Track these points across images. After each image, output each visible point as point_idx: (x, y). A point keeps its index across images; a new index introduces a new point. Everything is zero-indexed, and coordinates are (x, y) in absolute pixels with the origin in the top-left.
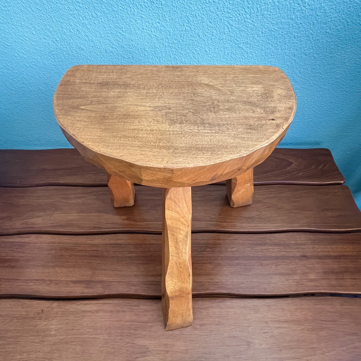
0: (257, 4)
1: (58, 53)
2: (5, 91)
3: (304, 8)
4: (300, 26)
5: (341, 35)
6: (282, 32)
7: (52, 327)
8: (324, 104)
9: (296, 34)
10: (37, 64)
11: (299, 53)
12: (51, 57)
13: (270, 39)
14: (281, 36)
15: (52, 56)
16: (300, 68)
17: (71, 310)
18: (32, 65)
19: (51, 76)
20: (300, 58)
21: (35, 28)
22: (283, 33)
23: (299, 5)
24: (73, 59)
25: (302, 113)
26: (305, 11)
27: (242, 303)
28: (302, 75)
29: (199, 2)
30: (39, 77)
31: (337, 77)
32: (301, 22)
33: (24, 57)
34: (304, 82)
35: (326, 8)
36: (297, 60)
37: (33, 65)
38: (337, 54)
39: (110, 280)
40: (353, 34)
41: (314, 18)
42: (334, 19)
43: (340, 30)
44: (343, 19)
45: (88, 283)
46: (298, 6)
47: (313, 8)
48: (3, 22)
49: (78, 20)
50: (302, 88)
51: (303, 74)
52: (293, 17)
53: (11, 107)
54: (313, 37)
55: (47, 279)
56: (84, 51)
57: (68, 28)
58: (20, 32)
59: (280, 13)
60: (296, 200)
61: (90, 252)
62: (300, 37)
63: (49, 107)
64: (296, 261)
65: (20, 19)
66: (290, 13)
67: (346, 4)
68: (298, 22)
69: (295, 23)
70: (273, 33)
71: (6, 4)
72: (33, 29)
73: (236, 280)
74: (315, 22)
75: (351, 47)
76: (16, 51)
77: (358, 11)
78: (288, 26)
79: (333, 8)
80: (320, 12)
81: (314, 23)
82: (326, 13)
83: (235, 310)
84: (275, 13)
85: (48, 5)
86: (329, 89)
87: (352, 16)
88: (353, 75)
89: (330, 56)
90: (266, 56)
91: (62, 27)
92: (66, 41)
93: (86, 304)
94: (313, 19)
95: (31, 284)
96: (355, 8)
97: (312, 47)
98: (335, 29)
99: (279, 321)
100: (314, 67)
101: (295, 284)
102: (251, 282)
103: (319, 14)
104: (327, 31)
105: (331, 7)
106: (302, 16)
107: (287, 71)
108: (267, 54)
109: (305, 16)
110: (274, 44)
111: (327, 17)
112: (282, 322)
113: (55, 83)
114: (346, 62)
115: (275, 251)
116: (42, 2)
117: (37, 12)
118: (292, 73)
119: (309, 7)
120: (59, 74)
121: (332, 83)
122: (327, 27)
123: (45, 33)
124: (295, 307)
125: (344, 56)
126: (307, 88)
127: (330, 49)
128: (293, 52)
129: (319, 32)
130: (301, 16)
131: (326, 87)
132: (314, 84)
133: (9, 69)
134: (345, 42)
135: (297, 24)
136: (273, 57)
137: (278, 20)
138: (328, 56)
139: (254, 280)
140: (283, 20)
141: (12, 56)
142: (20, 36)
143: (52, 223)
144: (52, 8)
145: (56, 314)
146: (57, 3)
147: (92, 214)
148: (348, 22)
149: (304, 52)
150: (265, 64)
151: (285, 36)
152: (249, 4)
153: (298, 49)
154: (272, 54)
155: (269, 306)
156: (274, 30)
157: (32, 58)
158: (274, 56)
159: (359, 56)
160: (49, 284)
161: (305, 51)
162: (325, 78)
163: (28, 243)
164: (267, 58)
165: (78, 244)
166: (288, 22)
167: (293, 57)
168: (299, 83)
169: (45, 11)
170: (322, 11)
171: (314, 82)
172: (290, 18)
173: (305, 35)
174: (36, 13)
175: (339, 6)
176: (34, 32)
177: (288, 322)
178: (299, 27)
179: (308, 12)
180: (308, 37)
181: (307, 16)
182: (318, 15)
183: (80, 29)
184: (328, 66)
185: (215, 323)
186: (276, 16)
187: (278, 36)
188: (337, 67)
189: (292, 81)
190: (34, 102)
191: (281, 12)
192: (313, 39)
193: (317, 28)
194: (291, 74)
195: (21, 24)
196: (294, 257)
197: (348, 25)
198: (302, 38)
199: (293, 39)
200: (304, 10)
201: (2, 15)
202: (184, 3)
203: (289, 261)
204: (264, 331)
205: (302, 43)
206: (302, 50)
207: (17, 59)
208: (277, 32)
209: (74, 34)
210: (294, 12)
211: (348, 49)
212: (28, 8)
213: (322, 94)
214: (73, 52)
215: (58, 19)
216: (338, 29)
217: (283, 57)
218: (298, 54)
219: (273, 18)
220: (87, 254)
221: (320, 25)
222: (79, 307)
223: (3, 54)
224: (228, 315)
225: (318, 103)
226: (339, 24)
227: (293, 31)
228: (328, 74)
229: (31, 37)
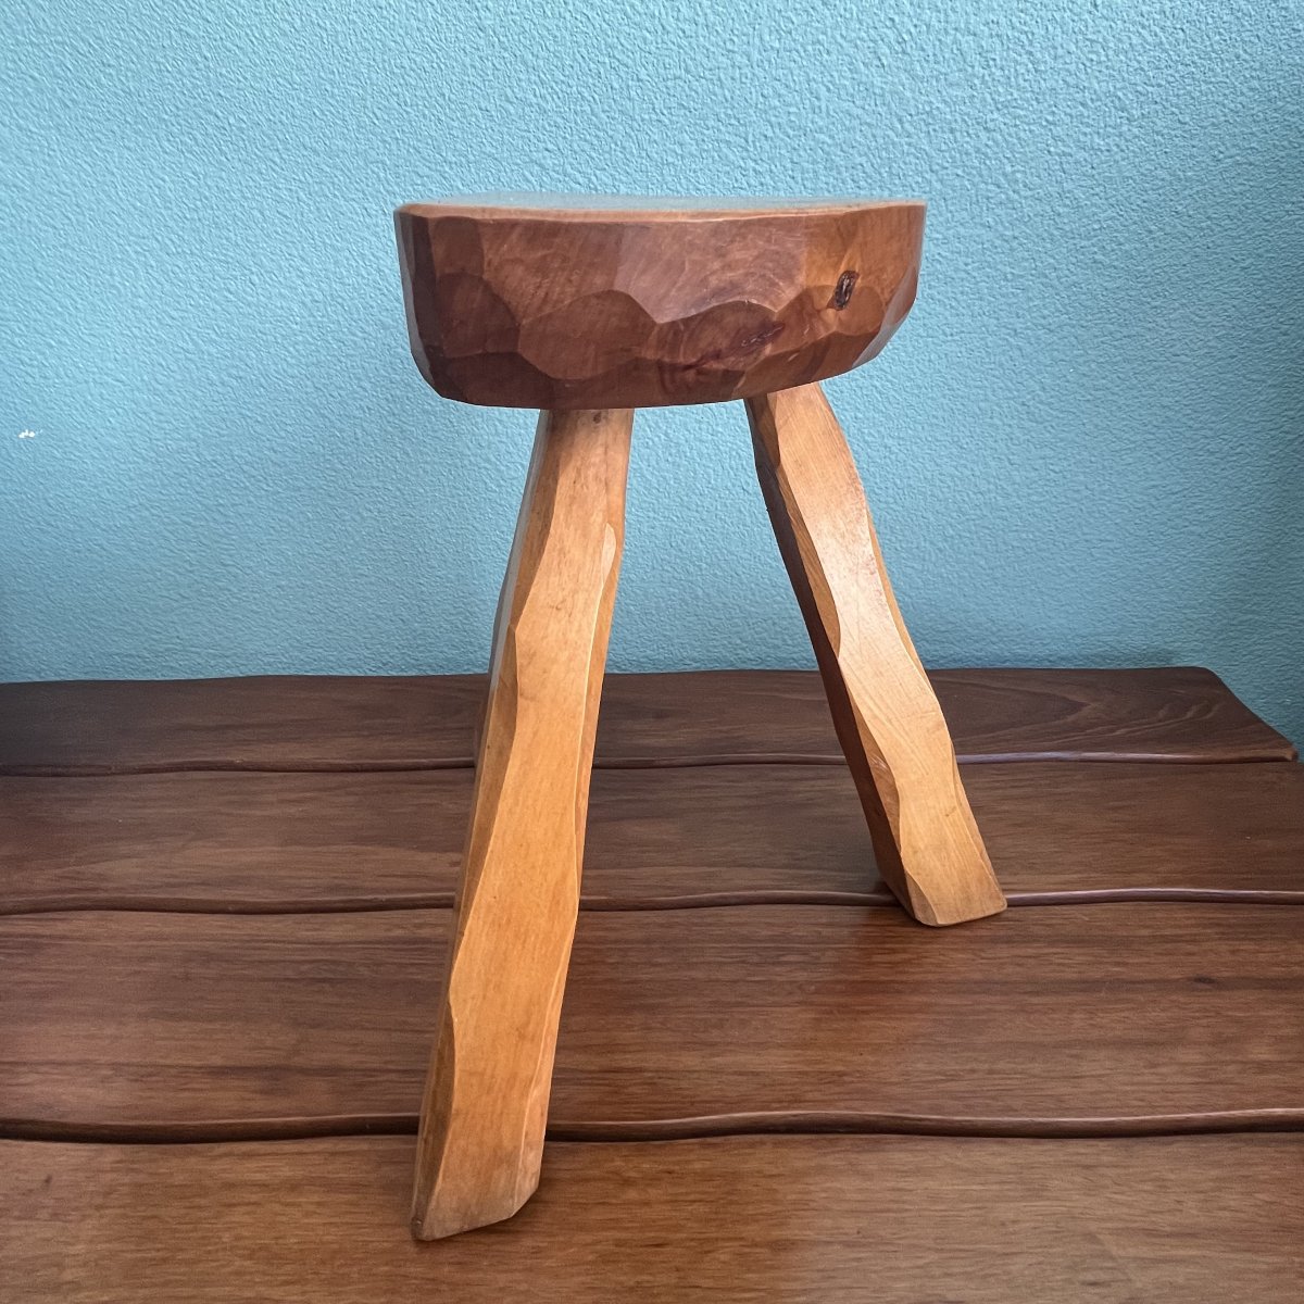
0: (880, 187)
1: (314, 338)
2: (123, 466)
3: (1016, 197)
4: (1015, 244)
5: (1142, 268)
6: (966, 265)
7: (72, 1250)
8: (1145, 498)
9: (1009, 270)
10: (241, 374)
11: (1029, 324)
12: (289, 352)
13: (933, 283)
14: (964, 275)
15: (291, 349)
16: (1039, 372)
17: (179, 1179)
18: (226, 378)
19: (274, 412)
20: (1033, 341)
21: (261, 265)
22: (970, 267)
23: (999, 187)
24: (352, 356)
25: (1079, 533)
26: (1021, 203)
27: (959, 1155)
28: (1052, 397)
29: (721, 186)
30: (238, 416)
31: (1166, 401)
32: (1017, 234)
33: (209, 354)
34: (1063, 419)
35: (1079, 193)
36: (1028, 349)
37: (230, 375)
38: (1143, 327)
39: (368, 1065)
40: (1175, 265)
41: (1052, 222)
42: (1110, 222)
43: (1134, 253)
44: (1135, 223)
45: (274, 1075)
46: (999, 190)
47: (1042, 194)
48: (178, 253)
49: (384, 240)
50: (1062, 440)
51: (1053, 393)
52: (990, 219)
53: (128, 523)
54: (1059, 278)
55: (104, 1059)
56: (388, 332)
57: (354, 264)
58: (217, 278)
59: (951, 212)
60: (1124, 803)
61: (305, 968)
62: (1022, 276)
63: (250, 522)
64: (1174, 997)
65: (224, 241)
66: (979, 210)
67: (1131, 181)
68: (1007, 233)
69: (997, 238)
70: (938, 266)
71: (198, 203)
72: (254, 270)
73: (920, 1066)
74: (1055, 232)
75: (1183, 305)
76: (191, 332)
77: (1172, 200)
78: (980, 246)
79: (1097, 195)
80: (1066, 206)
81: (1052, 235)
82: (1082, 207)
83: (932, 1184)
84: (935, 212)
85: (311, 203)
86: (1151, 444)
87: (1158, 213)
88: (1213, 393)
89: (1125, 334)
90: (928, 336)
91: (336, 263)
92: (340, 300)
93: (249, 1156)
94: (1049, 225)
95: (32, 1078)
96: (1161, 191)
97: (1064, 306)
98: (1120, 254)
99: (1152, 1233)
100: (1084, 369)
101: (1189, 1080)
102: (991, 1072)
103: (1061, 211)
104: (1096, 257)
105: (1092, 192)
106: (1015, 216)
107: (1002, 385)
108: (930, 331)
109: (1023, 216)
110: (948, 298)
111: (1088, 217)
112: (1169, 1235)
113: (283, 434)
114: (1179, 353)
115: (1074, 963)
116: (295, 195)
117: (276, 221)
118: (1018, 391)
119: (1030, 193)
120: (303, 406)
121: (1155, 423)
122: (1093, 245)
123: (285, 278)
124: (1214, 1173)
125: (1167, 333)
126: (1077, 439)
127: (1120, 312)
128: (1010, 324)
129: (1074, 260)
130: (1011, 216)
131: (1139, 437)
132: (1096, 426)
133: (155, 392)
134: (1159, 288)
135: (1007, 241)
136: (949, 338)
137: (948, 229)
138: (1118, 336)
139: (1001, 1065)
140: (962, 230)
141: (176, 349)
142: (214, 290)
143: (176, 877)
144: (318, 209)
145: (107, 1194)
146: (335, 196)
147: (334, 848)
148: (1150, 232)
149: (1043, 322)
150: (930, 361)
151: (975, 274)
152: (859, 187)
153: (1021, 312)
154: (948, 331)
155: (1087, 1167)
156: (941, 259)
157: (233, 355)
158: (952, 335)
159: (1213, 332)
160: (104, 1079)
161: (1044, 318)
162: (1127, 406)
163: (64, 937)
164: (934, 343)
165: (258, 941)
166: (978, 236)
167: (1011, 340)
168: (1047, 424)
169: (299, 217)
170: (1068, 202)
171: (1096, 420)
172: (981, 224)
173: (1034, 272)
174: (274, 224)
175: (1114, 189)
176: (255, 278)
177: (1193, 1235)
178: (1012, 249)
179: (1030, 206)
180: (1046, 277)
181: (1029, 216)
182: (1059, 215)
183: (387, 267)
184: (1128, 367)
185: (845, 1238)
186: (941, 219)
187: (955, 276)
188: (1155, 368)
189: (1025, 417)
190: (206, 502)
191: (952, 208)
192: (1061, 283)
193: (1065, 251)
194: (1015, 393)
195: (225, 255)
196: (1163, 985)
197: (1153, 238)
198: (1028, 280)
199: (1003, 283)
200: (1016, 200)
201: (181, 233)
202: (679, 188)
203: (1141, 998)
204: (1090, 1277)
205: (1030, 295)
206: (1034, 315)
207: (187, 359)
208: (951, 264)
209: (366, 281)
210: (991, 206)
211: (1175, 310)
212: (256, 213)
213: (1131, 460)
214: (354, 335)
215: (330, 239)
216: (1126, 251)
217: (982, 339)
218: (1027, 328)
219: (932, 225)
220: (290, 973)
221: (1072, 241)
222: (217, 1166)
223: (151, 345)
224: (904, 1202)
225: (1125, 494)
226: (1126, 238)
227: (998, 260)
228: (1135, 393)
229: (244, 291)
